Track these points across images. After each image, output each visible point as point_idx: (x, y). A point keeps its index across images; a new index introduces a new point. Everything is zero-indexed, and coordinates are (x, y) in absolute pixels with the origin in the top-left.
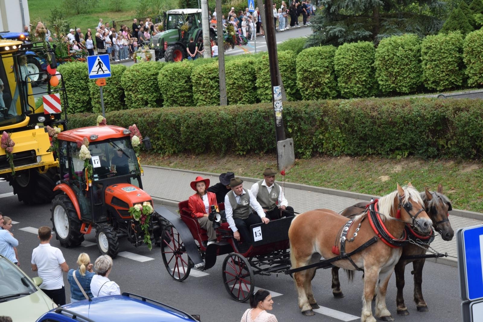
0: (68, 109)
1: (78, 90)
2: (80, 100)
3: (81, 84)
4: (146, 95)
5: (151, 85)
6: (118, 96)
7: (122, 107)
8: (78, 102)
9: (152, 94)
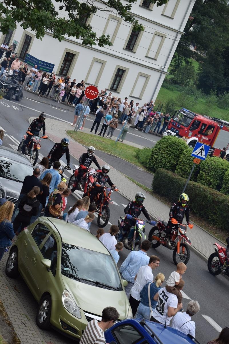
0: (161, 164)
1: (173, 155)
2: (170, 162)
3: (176, 152)
4: (212, 179)
5: (219, 174)
6: (195, 171)
7: (193, 179)
8: (169, 162)
9: (216, 180)
